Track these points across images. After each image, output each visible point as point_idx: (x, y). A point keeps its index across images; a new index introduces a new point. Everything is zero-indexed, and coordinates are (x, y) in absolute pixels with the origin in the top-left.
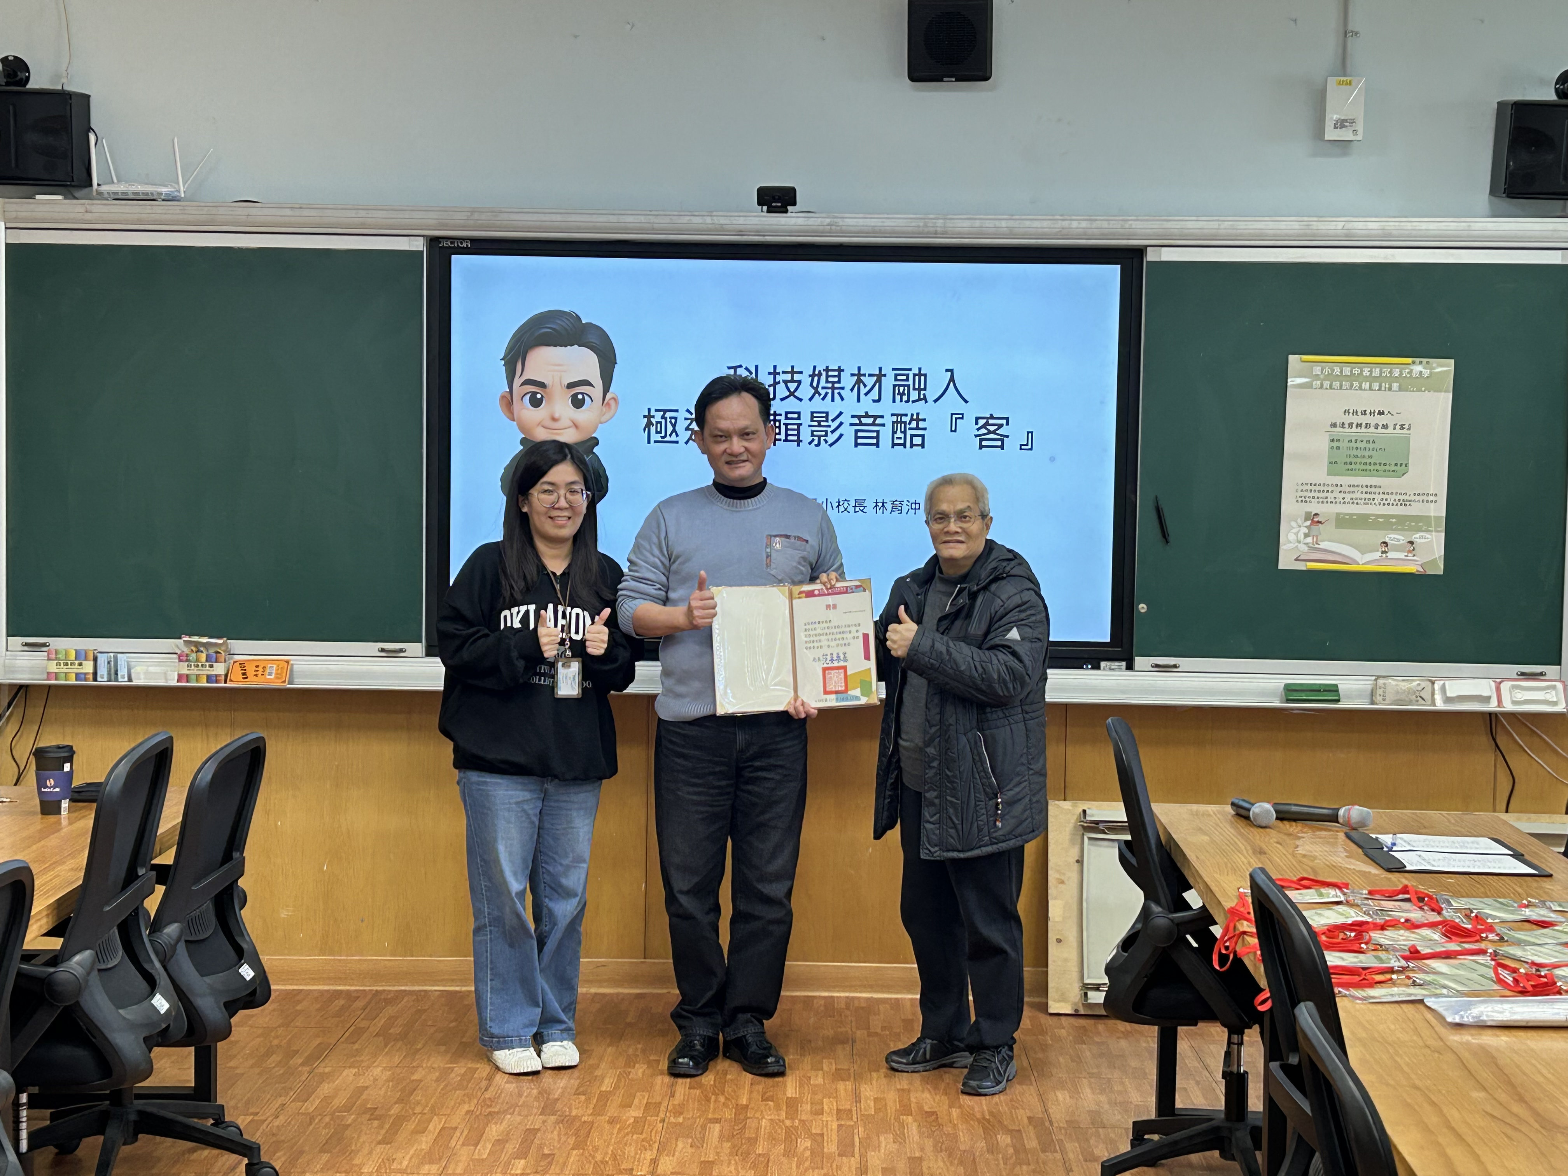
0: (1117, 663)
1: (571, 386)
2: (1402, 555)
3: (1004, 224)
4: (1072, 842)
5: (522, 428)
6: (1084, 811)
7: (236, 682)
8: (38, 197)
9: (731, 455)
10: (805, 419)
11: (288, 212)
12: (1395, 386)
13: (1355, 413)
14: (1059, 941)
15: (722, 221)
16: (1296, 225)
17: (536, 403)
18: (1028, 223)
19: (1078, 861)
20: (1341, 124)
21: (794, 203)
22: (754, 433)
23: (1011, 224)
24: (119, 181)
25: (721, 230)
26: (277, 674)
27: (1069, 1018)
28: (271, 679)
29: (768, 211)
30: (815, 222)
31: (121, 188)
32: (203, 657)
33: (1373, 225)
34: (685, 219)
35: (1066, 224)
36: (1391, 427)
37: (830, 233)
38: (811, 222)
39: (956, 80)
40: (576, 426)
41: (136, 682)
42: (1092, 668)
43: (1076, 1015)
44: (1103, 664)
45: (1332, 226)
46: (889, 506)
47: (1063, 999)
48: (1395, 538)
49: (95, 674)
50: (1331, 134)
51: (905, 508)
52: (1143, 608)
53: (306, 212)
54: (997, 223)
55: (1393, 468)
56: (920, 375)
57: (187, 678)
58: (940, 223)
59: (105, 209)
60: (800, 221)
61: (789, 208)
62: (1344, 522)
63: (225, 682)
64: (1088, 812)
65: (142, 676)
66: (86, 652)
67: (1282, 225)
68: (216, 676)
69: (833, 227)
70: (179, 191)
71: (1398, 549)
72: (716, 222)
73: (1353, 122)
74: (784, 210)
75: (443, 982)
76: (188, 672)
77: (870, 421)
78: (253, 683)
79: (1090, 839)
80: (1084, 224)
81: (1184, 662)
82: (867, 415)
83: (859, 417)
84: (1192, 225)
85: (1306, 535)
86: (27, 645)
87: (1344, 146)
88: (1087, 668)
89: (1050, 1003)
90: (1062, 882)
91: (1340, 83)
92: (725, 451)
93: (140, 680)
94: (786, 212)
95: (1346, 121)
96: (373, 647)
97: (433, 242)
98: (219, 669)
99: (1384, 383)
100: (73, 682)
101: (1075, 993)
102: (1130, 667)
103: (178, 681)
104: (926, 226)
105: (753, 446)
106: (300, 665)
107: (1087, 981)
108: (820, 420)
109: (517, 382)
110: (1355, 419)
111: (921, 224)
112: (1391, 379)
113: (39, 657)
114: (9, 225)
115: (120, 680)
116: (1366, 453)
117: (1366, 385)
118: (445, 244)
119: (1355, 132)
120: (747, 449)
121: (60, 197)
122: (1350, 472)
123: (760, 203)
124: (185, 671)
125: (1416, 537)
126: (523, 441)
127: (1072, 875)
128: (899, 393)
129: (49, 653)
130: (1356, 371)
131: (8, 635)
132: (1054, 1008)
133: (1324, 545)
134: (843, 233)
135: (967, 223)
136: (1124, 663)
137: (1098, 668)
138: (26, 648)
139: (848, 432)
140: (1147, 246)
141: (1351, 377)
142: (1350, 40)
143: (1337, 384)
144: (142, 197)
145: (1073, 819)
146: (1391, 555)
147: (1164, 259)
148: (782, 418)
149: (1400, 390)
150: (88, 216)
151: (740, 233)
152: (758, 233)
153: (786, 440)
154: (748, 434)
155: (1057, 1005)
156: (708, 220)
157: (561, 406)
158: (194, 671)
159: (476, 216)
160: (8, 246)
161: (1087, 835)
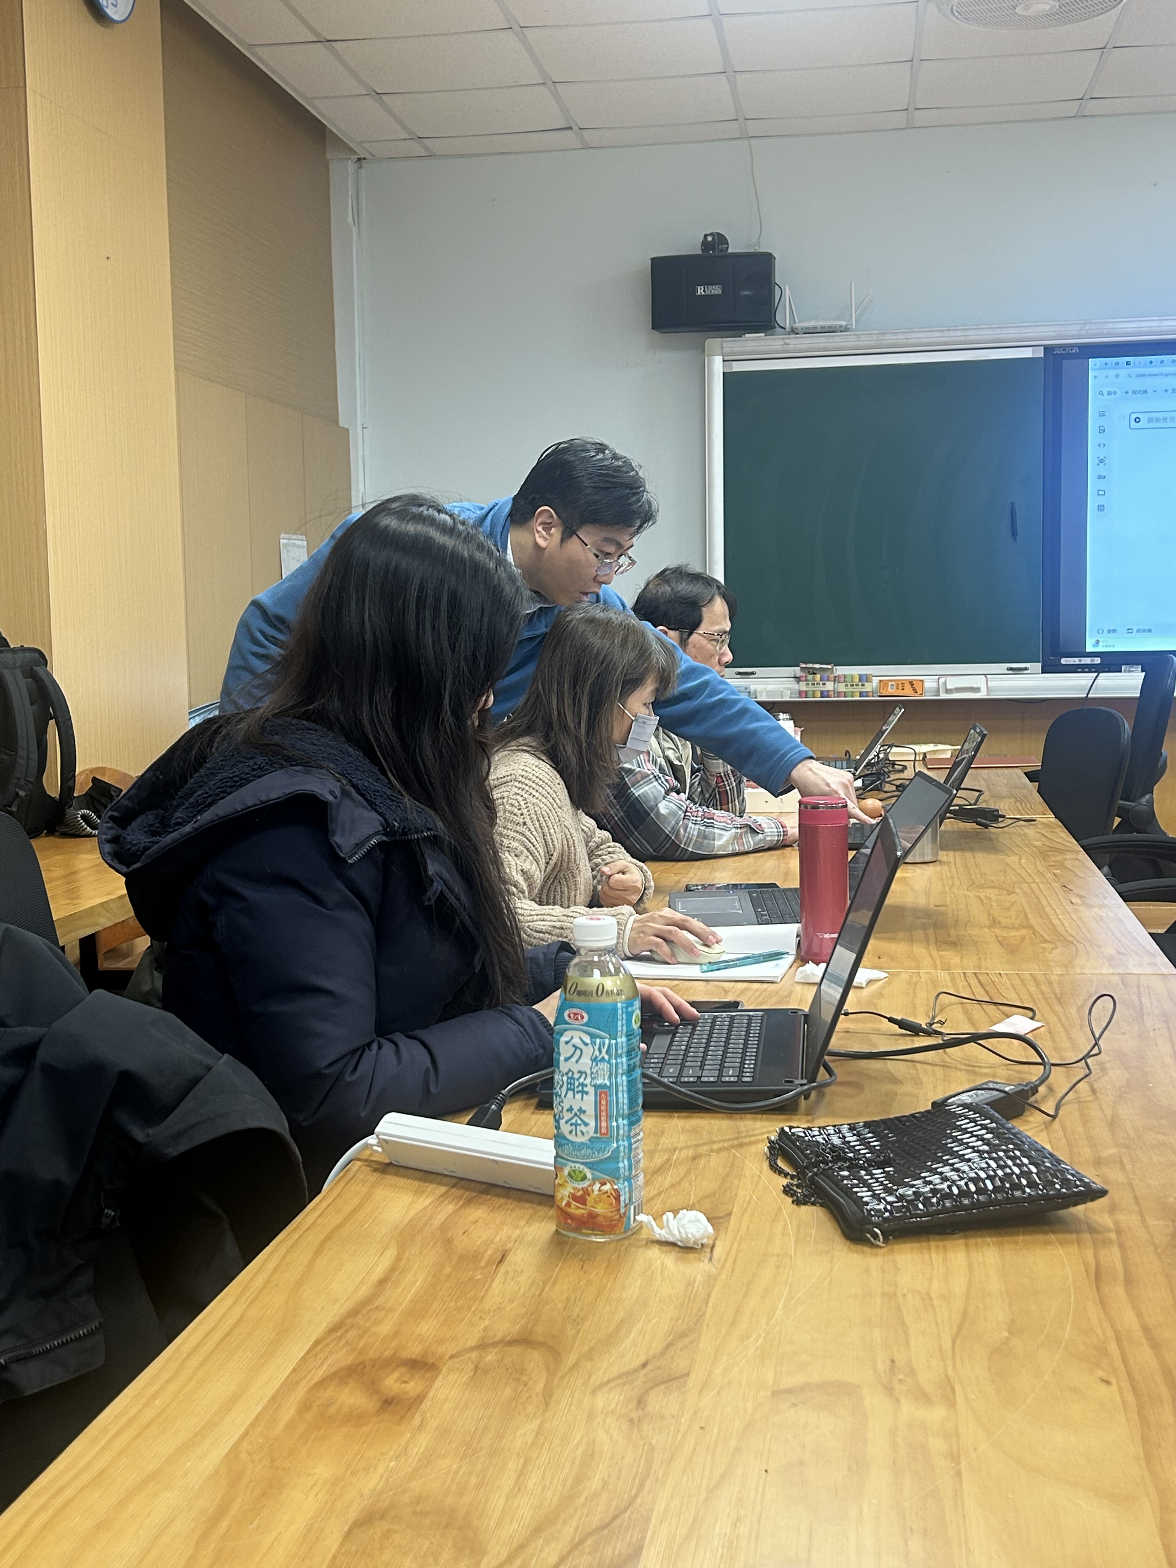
8: (747, 335)
24: (800, 321)
31: (812, 324)
53: (952, 334)
59: (798, 341)
70: (852, 324)
86: (739, 673)
96: (1004, 667)
97: (1049, 350)
114: (726, 358)
118: (1057, 352)
121: (763, 334)
138: (738, 676)
144: (826, 330)
150: (785, 347)
159: (1087, 327)
160: (724, 373)
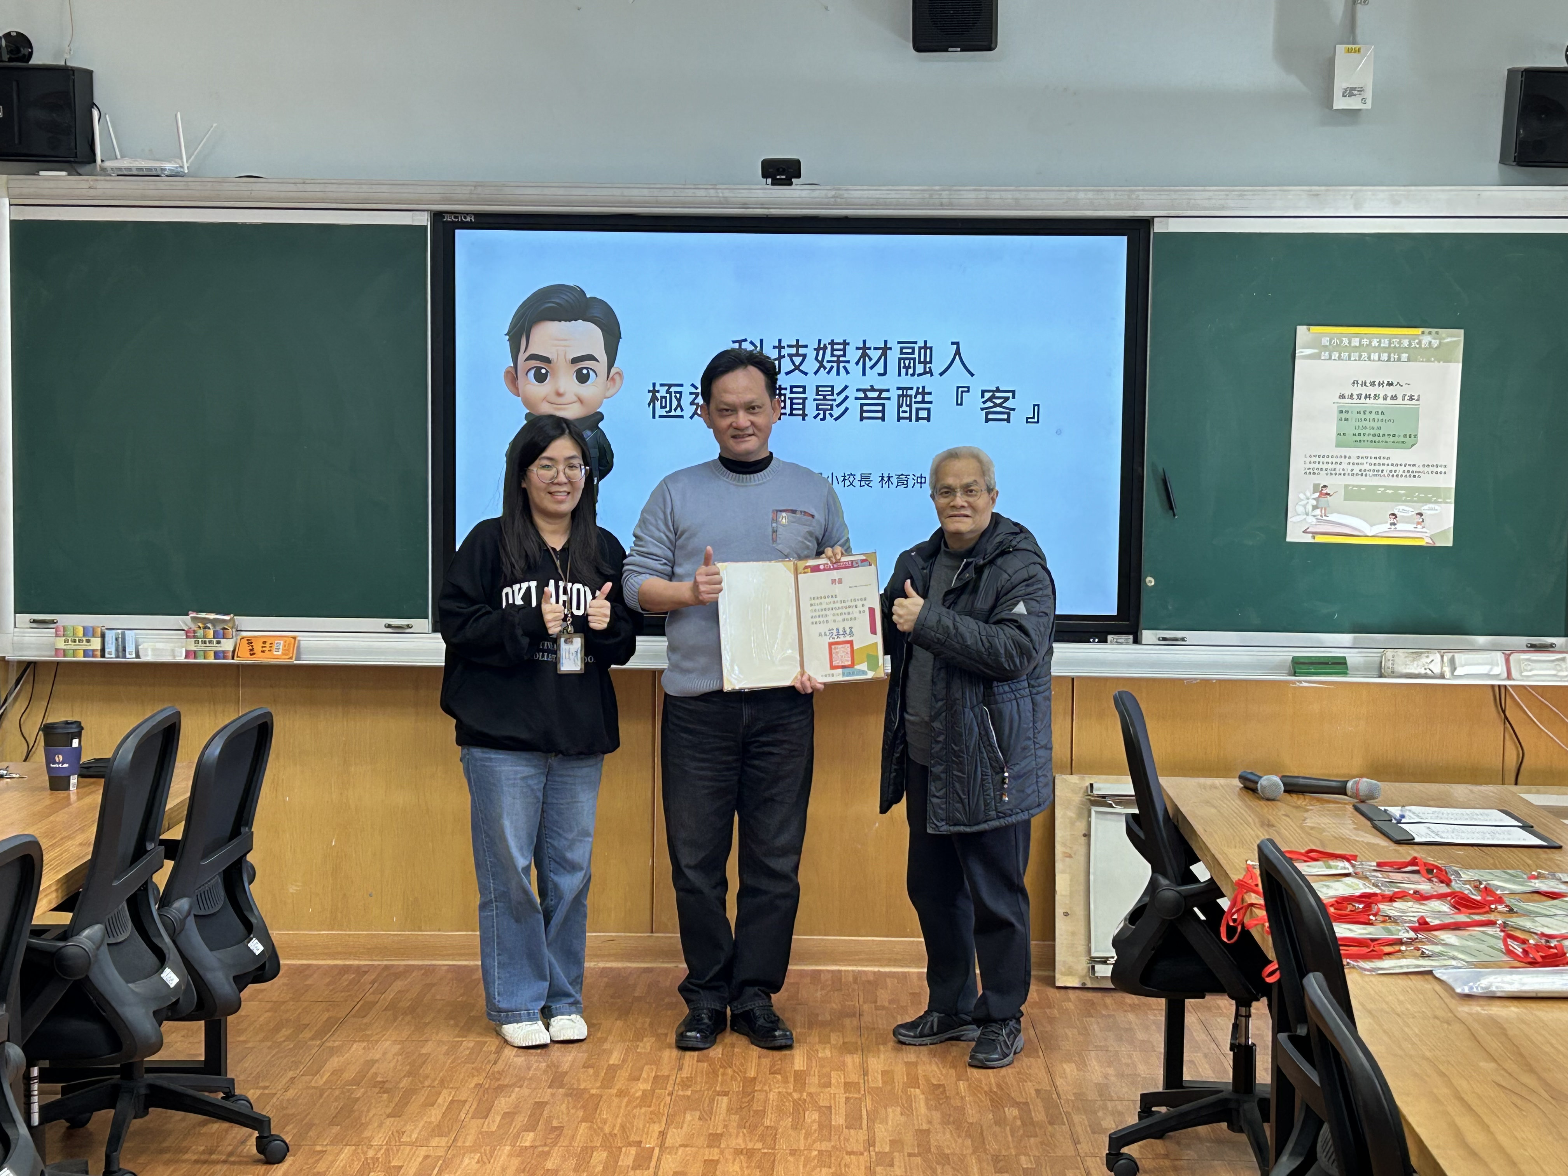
0: (1124, 637)
1: (575, 361)
2: (1411, 527)
4: (1079, 816)
5: (527, 403)
6: (1091, 785)
7: (244, 658)
8: (42, 173)
9: (736, 429)
10: (811, 394)
11: (292, 187)
12: (1404, 356)
13: (1364, 384)
14: (1066, 914)
15: (727, 194)
17: (541, 378)
18: (1033, 195)
19: (1085, 835)
20: (1349, 92)
21: (799, 176)
22: (759, 407)
23: (1017, 195)
24: (122, 157)
25: (726, 203)
26: (284, 650)
27: (1077, 991)
28: (278, 655)
29: (773, 184)
30: (818, 194)
31: (125, 163)
32: (211, 633)
34: (690, 193)
35: (1072, 195)
36: (1400, 397)
37: (835, 206)
38: (816, 194)
39: (962, 50)
40: (580, 400)
41: (144, 658)
42: (1099, 642)
43: (1083, 988)
44: (1110, 638)
45: (1340, 195)
46: (894, 480)
47: (1070, 972)
48: (1404, 510)
49: (103, 650)
50: (1340, 103)
51: (911, 482)
52: (1151, 582)
53: (308, 187)
54: (1003, 195)
55: (1402, 439)
56: (925, 347)
57: (195, 654)
58: (945, 194)
59: (108, 185)
60: (805, 194)
61: (793, 180)
62: (1351, 494)
63: (233, 658)
64: (1094, 786)
65: (150, 652)
66: (94, 628)
67: (1290, 195)
68: (224, 652)
69: (839, 200)
70: (182, 167)
71: (1407, 521)
72: (721, 195)
73: (1361, 90)
74: (788, 182)
75: (452, 956)
76: (195, 649)
77: (876, 394)
78: (260, 659)
79: (1096, 812)
80: (1090, 195)
81: (1191, 636)
82: (872, 389)
83: (864, 391)
84: (1200, 195)
85: (1315, 508)
86: (35, 621)
87: (1352, 114)
88: (1094, 641)
89: (1057, 976)
90: (1070, 856)
91: (1349, 51)
92: (731, 425)
93: (148, 657)
94: (791, 184)
95: (1354, 89)
96: (380, 623)
97: (437, 216)
98: (227, 645)
99: (1393, 352)
100: (81, 658)
101: (1082, 965)
102: (1136, 641)
103: (186, 657)
104: (931, 197)
105: (759, 420)
106: (307, 641)
107: (1094, 954)
108: (824, 393)
109: (522, 357)
110: (1364, 391)
111: (927, 196)
112: (1399, 350)
113: (47, 634)
114: (13, 201)
115: (128, 656)
116: (1375, 425)
117: (1375, 356)
118: (448, 218)
119: (1364, 101)
120: (753, 423)
121: (64, 173)
122: (1358, 444)
123: (765, 175)
124: (192, 647)
125: (1425, 509)
126: (527, 416)
127: (1079, 849)
128: (905, 366)
129: (57, 629)
130: (1365, 342)
131: (16, 612)
132: (1061, 981)
133: (1333, 517)
134: (849, 205)
135: (972, 195)
136: (1131, 637)
137: (1105, 641)
138: (34, 625)
139: (854, 406)
140: (1153, 217)
141: (1359, 348)
142: (1359, 6)
143: (1345, 355)
144: (145, 173)
145: (1080, 793)
146: (1399, 526)
147: (1171, 229)
148: (787, 392)
149: (1409, 360)
150: (92, 192)
151: (745, 206)
152: (762, 206)
153: (791, 414)
154: (753, 408)
155: (1065, 978)
157: (566, 382)
158: (201, 647)
159: (479, 190)
160: (12, 222)
161: (1094, 809)
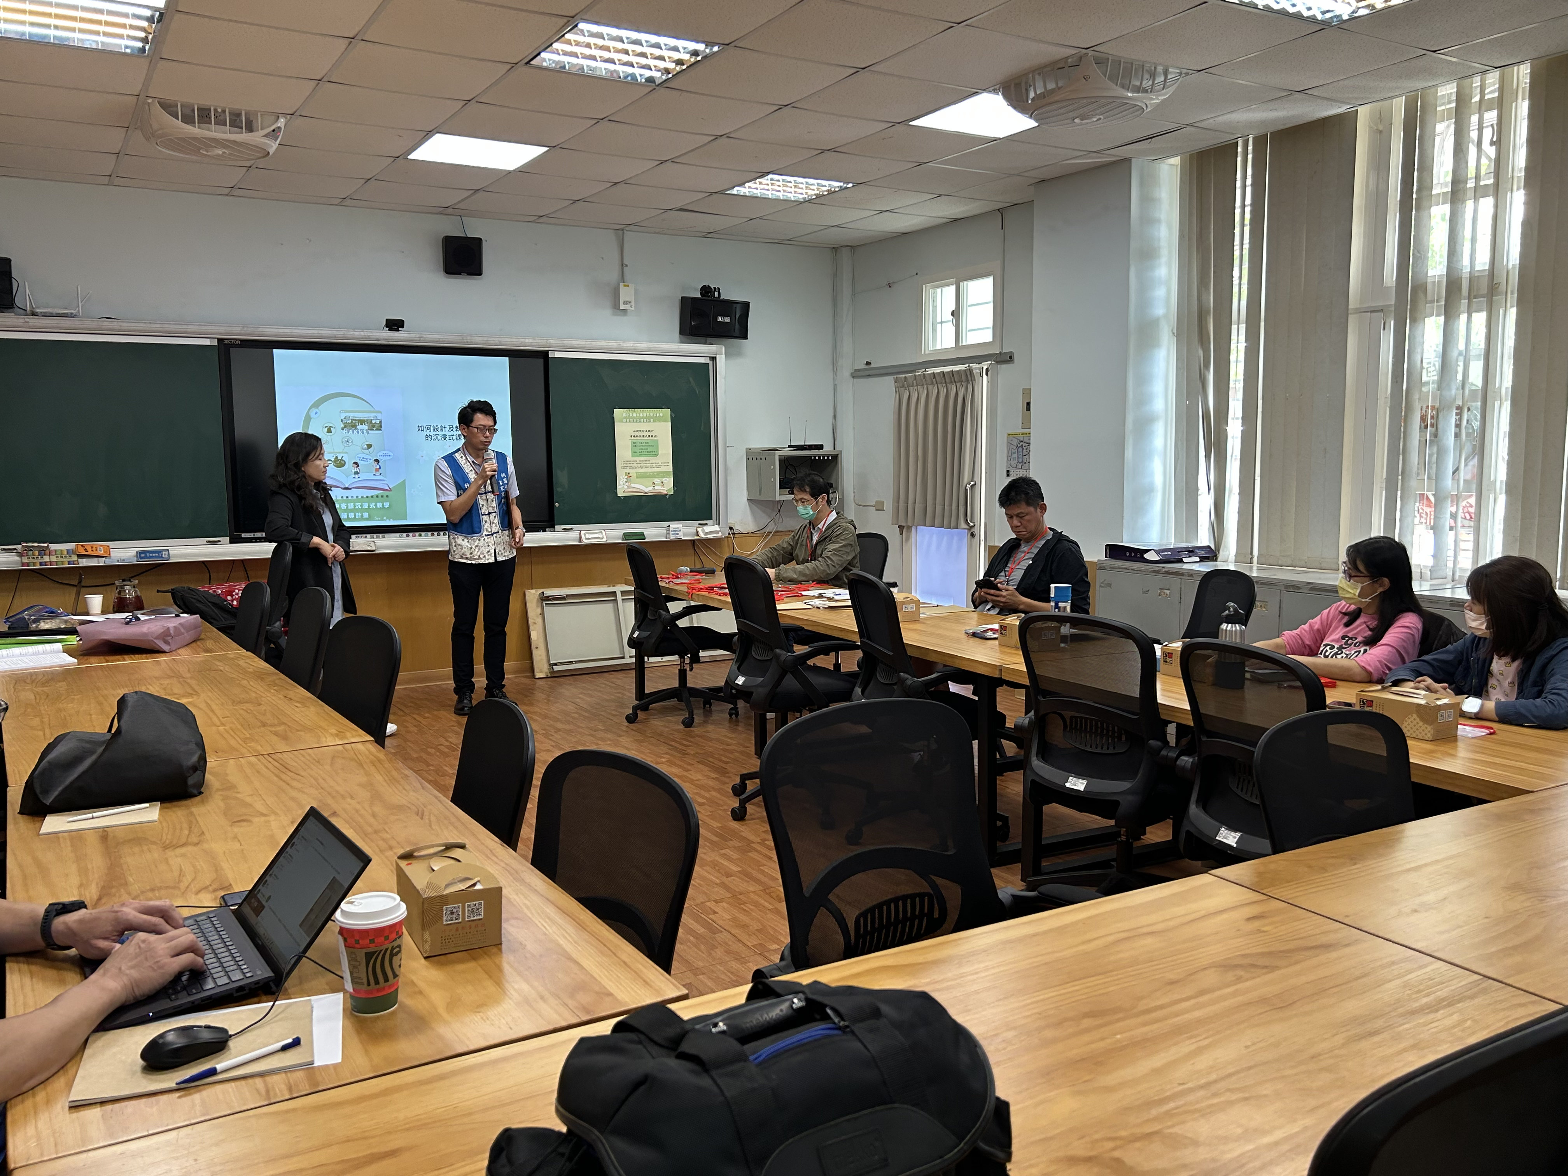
3: (497, 339)
4: (537, 606)
6: (543, 593)
14: (537, 648)
15: (369, 334)
16: (615, 344)
18: (507, 339)
19: (540, 614)
20: (626, 303)
21: (403, 327)
23: (500, 339)
25: (369, 338)
27: (545, 679)
29: (388, 330)
30: (413, 335)
33: (643, 345)
34: (351, 333)
35: (523, 340)
37: (420, 342)
38: (411, 335)
39: (469, 275)
42: (542, 532)
43: (548, 677)
45: (628, 345)
47: (539, 672)
50: (622, 307)
52: (557, 505)
54: (494, 339)
58: (469, 338)
59: (36, 321)
60: (406, 335)
61: (400, 329)
67: (610, 344)
69: (422, 339)
70: (79, 312)
73: (630, 302)
79: (546, 604)
80: (531, 341)
81: (575, 527)
84: (575, 343)
85: (626, 482)
87: (627, 312)
89: (536, 674)
90: (535, 623)
91: (625, 286)
94: (399, 331)
95: (627, 301)
96: (204, 540)
100: (38, 566)
101: (546, 668)
102: (553, 530)
104: (463, 339)
107: (551, 662)
113: (12, 556)
118: (226, 342)
119: (631, 306)
123: (387, 326)
127: (539, 620)
129: (21, 553)
132: (538, 675)
135: (481, 338)
137: (545, 531)
140: (549, 351)
142: (625, 268)
144: (61, 315)
145: (537, 597)
147: (556, 356)
150: (26, 324)
151: (377, 340)
152: (386, 340)
156: (362, 333)
159: (245, 329)
161: (544, 603)
